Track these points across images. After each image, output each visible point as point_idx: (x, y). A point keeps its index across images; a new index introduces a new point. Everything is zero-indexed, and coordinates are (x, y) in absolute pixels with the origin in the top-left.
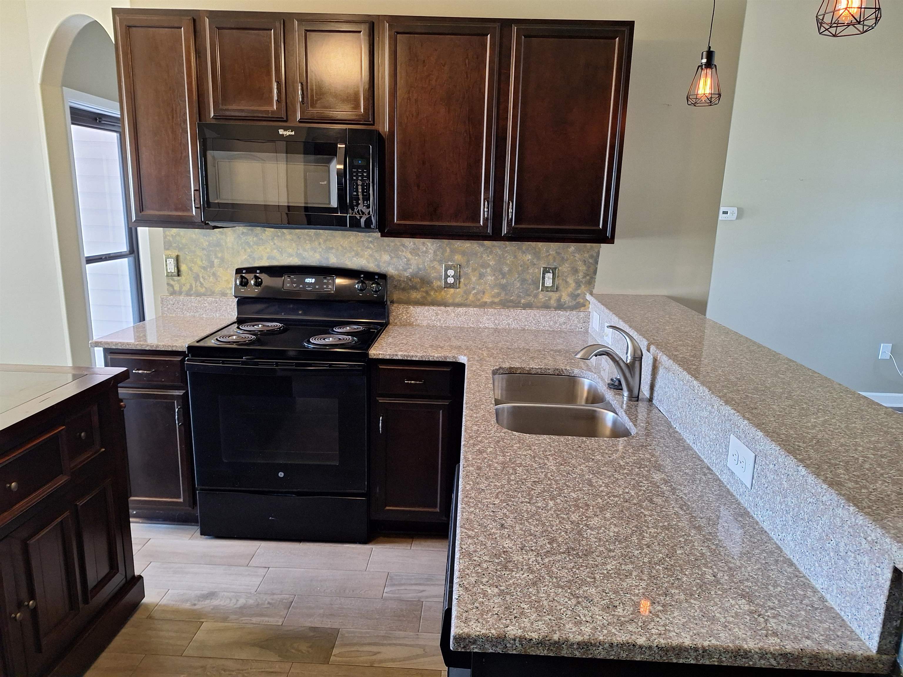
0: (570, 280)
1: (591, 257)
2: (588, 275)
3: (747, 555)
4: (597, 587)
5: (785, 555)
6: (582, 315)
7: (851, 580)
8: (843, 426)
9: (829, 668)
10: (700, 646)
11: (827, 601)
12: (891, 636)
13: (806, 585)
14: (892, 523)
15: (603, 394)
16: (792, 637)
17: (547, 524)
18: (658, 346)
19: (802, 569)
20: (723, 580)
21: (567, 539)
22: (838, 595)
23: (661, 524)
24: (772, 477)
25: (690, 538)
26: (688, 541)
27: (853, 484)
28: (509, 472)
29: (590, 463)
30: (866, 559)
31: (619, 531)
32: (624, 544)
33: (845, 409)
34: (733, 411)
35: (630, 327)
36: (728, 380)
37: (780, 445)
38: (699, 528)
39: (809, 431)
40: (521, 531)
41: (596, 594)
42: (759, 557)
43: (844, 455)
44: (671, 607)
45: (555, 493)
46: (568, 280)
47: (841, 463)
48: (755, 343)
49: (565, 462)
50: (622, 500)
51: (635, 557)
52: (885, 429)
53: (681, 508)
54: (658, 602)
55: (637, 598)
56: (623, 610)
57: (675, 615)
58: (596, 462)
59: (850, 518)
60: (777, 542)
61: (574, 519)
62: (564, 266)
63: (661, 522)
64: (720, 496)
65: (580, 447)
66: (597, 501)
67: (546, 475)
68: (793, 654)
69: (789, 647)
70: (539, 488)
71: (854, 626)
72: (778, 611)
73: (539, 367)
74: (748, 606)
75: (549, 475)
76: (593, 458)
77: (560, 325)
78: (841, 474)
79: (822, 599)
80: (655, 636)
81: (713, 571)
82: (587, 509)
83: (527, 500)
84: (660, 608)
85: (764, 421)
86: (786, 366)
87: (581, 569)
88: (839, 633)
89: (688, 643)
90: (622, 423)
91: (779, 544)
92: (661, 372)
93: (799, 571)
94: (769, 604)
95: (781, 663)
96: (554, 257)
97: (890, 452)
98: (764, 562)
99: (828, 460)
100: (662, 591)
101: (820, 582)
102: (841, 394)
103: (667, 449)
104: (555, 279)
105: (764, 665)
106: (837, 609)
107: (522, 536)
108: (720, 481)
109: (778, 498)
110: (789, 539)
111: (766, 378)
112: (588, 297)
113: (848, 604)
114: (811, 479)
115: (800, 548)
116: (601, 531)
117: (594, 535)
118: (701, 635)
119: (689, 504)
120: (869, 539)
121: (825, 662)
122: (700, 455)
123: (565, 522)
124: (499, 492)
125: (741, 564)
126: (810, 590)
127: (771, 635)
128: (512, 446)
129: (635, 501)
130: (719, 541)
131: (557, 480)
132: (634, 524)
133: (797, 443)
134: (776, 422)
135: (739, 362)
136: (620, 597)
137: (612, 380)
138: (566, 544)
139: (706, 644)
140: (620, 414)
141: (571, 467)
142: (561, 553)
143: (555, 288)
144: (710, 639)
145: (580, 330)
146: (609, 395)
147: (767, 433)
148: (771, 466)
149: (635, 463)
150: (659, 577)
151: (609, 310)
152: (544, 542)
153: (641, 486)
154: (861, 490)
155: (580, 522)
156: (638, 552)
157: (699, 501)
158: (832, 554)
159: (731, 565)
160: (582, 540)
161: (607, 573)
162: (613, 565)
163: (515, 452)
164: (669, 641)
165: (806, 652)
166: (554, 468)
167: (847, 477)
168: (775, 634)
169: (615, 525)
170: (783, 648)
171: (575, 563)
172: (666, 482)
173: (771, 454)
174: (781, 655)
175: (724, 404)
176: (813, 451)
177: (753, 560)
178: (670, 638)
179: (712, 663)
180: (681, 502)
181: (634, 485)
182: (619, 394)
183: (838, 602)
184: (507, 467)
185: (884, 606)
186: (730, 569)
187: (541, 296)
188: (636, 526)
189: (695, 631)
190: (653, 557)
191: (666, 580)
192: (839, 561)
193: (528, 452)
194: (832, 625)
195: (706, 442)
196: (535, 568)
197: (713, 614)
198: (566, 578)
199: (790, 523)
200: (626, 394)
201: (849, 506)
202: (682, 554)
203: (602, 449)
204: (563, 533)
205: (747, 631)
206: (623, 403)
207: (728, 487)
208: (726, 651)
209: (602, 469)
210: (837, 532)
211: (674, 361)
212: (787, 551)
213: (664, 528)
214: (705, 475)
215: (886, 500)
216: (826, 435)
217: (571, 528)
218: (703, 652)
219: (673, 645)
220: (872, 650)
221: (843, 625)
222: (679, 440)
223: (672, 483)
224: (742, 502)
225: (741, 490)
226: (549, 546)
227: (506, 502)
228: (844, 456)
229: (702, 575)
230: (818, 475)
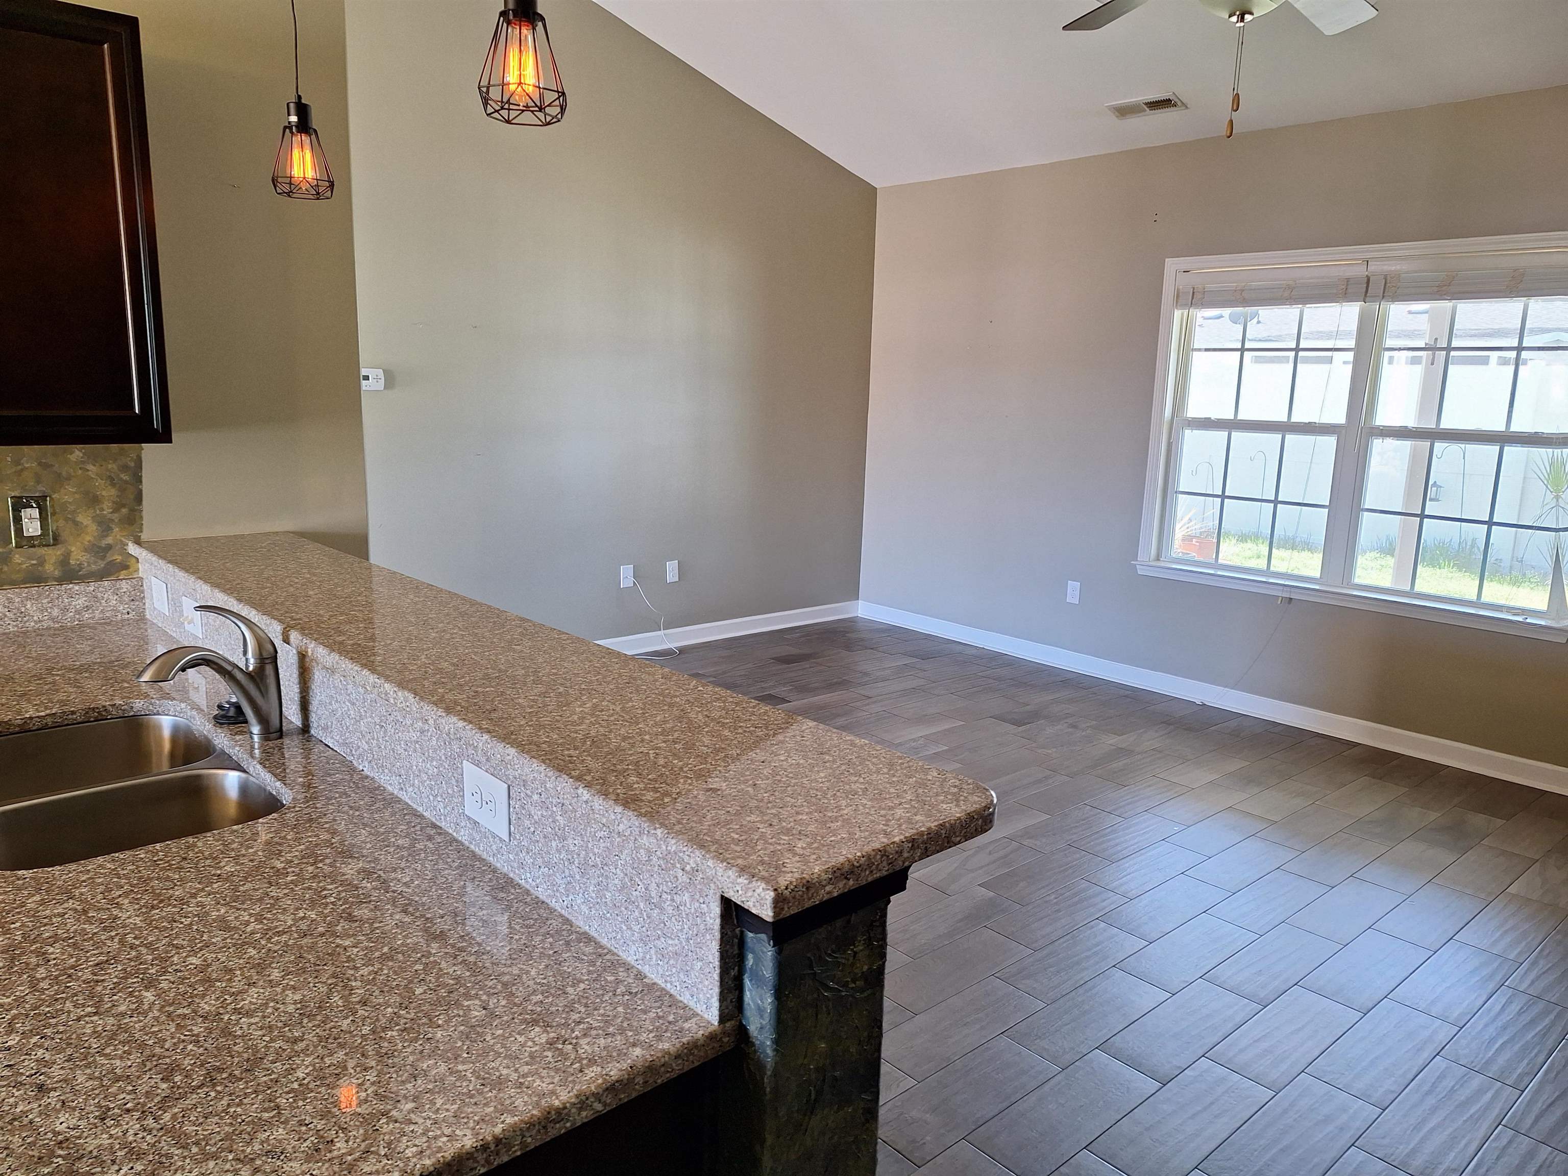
0: (85, 519)
1: (125, 468)
2: (124, 506)
3: (524, 952)
4: (286, 1122)
5: (578, 929)
6: (125, 586)
7: (672, 934)
8: (618, 709)
9: (668, 1075)
10: (490, 1139)
11: (645, 977)
12: (731, 992)
13: (617, 964)
14: (709, 836)
15: (206, 737)
16: (615, 1054)
17: (150, 1042)
18: (304, 630)
19: (604, 941)
20: (500, 1008)
21: (201, 1055)
22: (659, 962)
23: (377, 954)
24: (539, 813)
25: (432, 959)
26: (430, 966)
27: (651, 794)
28: (27, 964)
29: (215, 886)
30: (686, 897)
31: (304, 996)
32: (319, 1018)
33: (614, 681)
34: (461, 724)
35: (240, 600)
36: (440, 671)
37: (544, 761)
38: (441, 937)
39: (578, 728)
40: (91, 1082)
41: (287, 1136)
42: (542, 948)
43: (630, 752)
44: (428, 1095)
45: (153, 971)
46: (80, 518)
47: (630, 767)
48: (464, 599)
49: (162, 900)
50: (296, 935)
51: (346, 1032)
52: (668, 700)
53: (405, 911)
54: (405, 1097)
55: (365, 1106)
56: (347, 1141)
57: (438, 1105)
58: (227, 879)
59: (660, 847)
60: (563, 912)
61: (207, 1008)
62: (62, 491)
63: (377, 950)
64: (463, 868)
65: (185, 859)
66: (247, 956)
67: (121, 942)
68: (622, 1080)
69: (615, 1070)
70: (114, 972)
71: (685, 998)
72: (588, 1022)
73: (48, 712)
74: (545, 1035)
75: (130, 938)
76: (219, 872)
77: (78, 612)
78: (634, 783)
79: (640, 976)
80: (414, 1160)
81: (480, 1000)
82: (230, 979)
83: (89, 1009)
84: (411, 1105)
85: (512, 728)
86: (520, 630)
87: (245, 1101)
88: (671, 1018)
89: (469, 1142)
90: (260, 787)
91: (566, 915)
92: (318, 676)
93: (601, 947)
94: (573, 1017)
95: (608, 1101)
96: (36, 474)
97: (683, 732)
98: (551, 952)
99: (612, 768)
100: (406, 1074)
101: (632, 952)
102: (604, 660)
103: (357, 813)
104: (47, 519)
105: (586, 1117)
106: (660, 982)
107: (97, 1092)
108: (457, 841)
109: (554, 844)
110: (579, 902)
111: (497, 655)
112: (132, 549)
113: (674, 970)
114: (598, 803)
115: (597, 910)
116: (270, 1010)
117: (255, 1024)
118: (487, 1119)
119: (417, 899)
120: (688, 868)
121: (663, 1069)
122: (415, 806)
123: (189, 1022)
124: (15, 1017)
125: (521, 969)
126: (621, 969)
127: (589, 1066)
128: (23, 905)
129: (321, 929)
130: (479, 944)
131: (151, 943)
132: (330, 972)
133: (566, 752)
134: (530, 726)
135: (448, 636)
136: (334, 1120)
137: (220, 707)
138: (202, 1065)
139: (498, 1130)
140: (251, 770)
141: (175, 906)
142: (194, 1090)
143: (50, 538)
144: (503, 1117)
145: (127, 616)
146: (221, 739)
147: (521, 747)
148: (536, 797)
149: (303, 857)
150: (395, 1051)
151: (187, 571)
152: (153, 1081)
153: (325, 897)
154: (663, 800)
155: (221, 1011)
156: (349, 1021)
157: (431, 887)
158: (642, 905)
159: (506, 978)
160: (235, 1044)
161: (300, 1085)
162: (307, 1067)
163: (33, 916)
164: (439, 1155)
165: (637, 1068)
166: (138, 920)
167: (642, 786)
168: (592, 1062)
169: (294, 988)
170: (608, 1078)
171: (230, 1095)
172: (367, 874)
173: (535, 779)
174: (607, 1089)
175: (444, 714)
176: (590, 758)
177: (536, 954)
178: (440, 1149)
179: (513, 1156)
180: (402, 901)
181: (311, 899)
182: (241, 733)
183: (661, 971)
184: (20, 955)
185: (717, 954)
186: (505, 985)
187: (17, 558)
188: (334, 976)
189: (476, 1118)
190: (378, 1020)
191: (409, 1050)
192: (652, 911)
193: (66, 905)
194: (659, 1010)
195: (423, 782)
196: (144, 1146)
197: (497, 1074)
198: (219, 1133)
199: (578, 877)
200: (256, 729)
201: (655, 829)
202: (425, 992)
203: (233, 850)
204: (190, 1047)
205: (553, 1077)
206: (252, 747)
207: (472, 847)
208: (531, 1125)
209: (241, 888)
210: (644, 870)
211: (340, 653)
212: (581, 923)
213: (384, 958)
214: (430, 838)
215: (695, 805)
216: (601, 729)
217: (206, 1028)
218: (497, 1146)
219: (447, 1160)
220: (713, 1022)
221: (674, 1002)
222: (375, 791)
223: (379, 872)
224: (498, 865)
225: (494, 847)
226: (164, 1086)
227: (38, 1034)
228: (631, 755)
229: (465, 1015)
230: (606, 795)
